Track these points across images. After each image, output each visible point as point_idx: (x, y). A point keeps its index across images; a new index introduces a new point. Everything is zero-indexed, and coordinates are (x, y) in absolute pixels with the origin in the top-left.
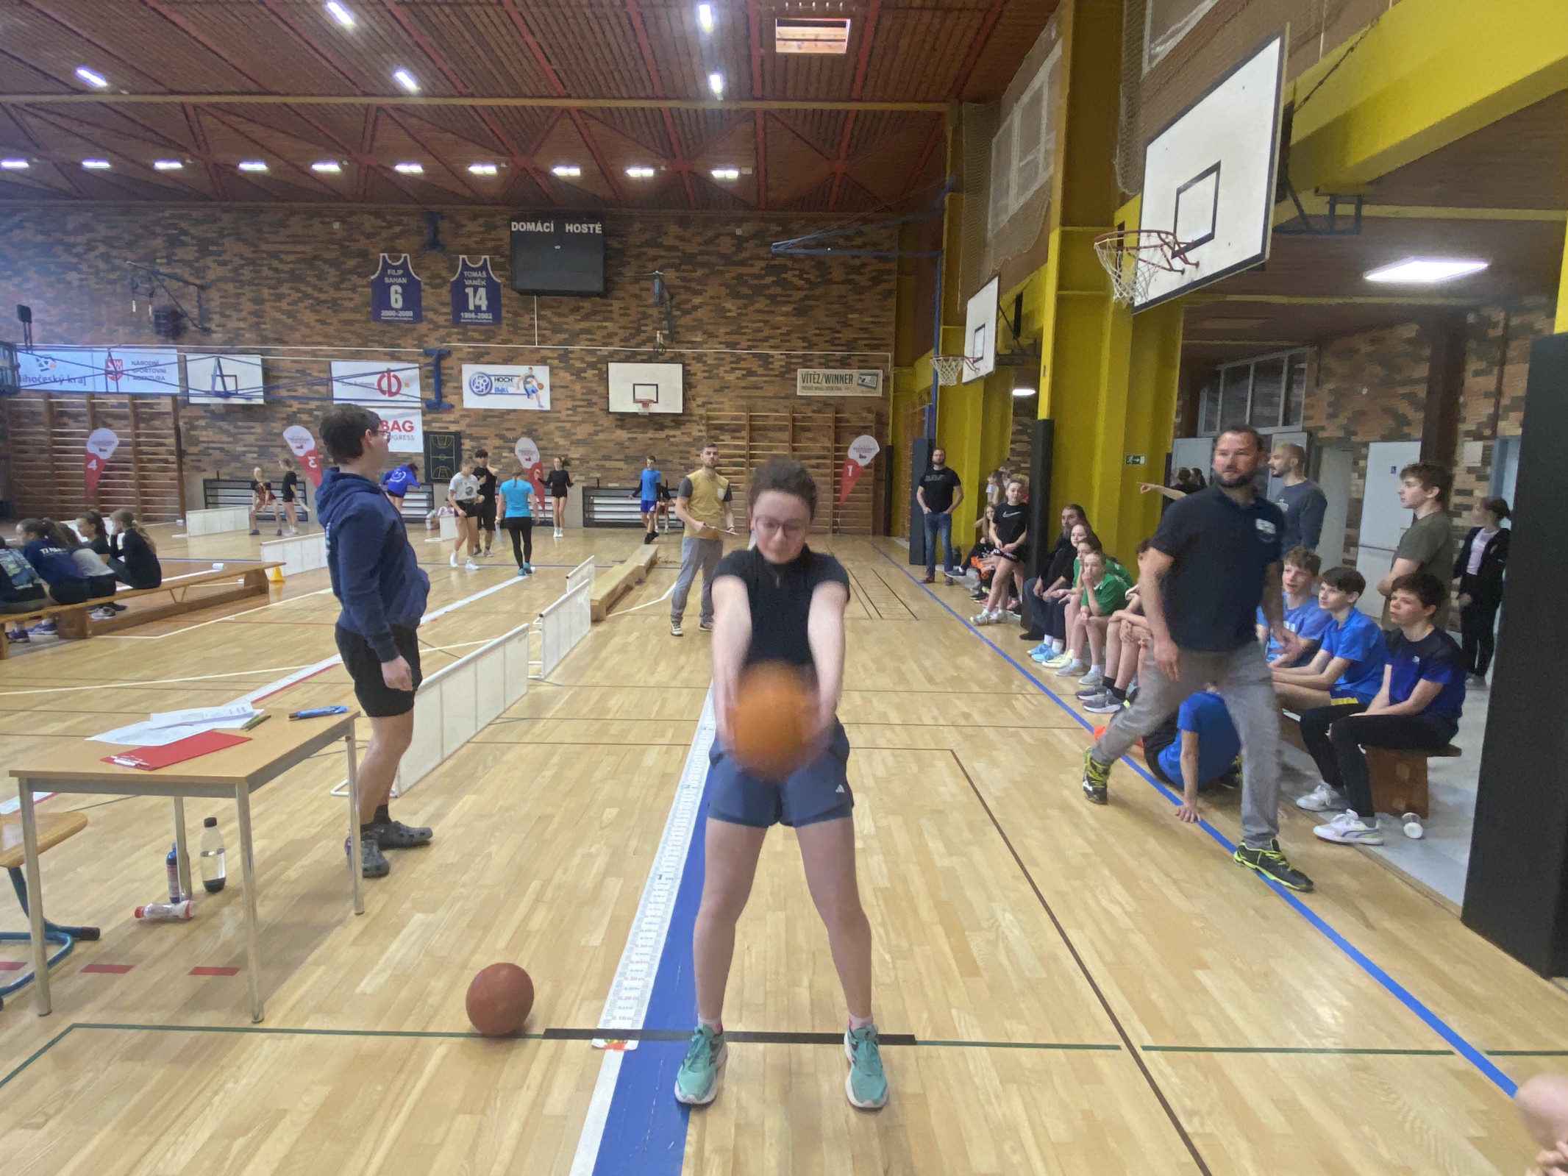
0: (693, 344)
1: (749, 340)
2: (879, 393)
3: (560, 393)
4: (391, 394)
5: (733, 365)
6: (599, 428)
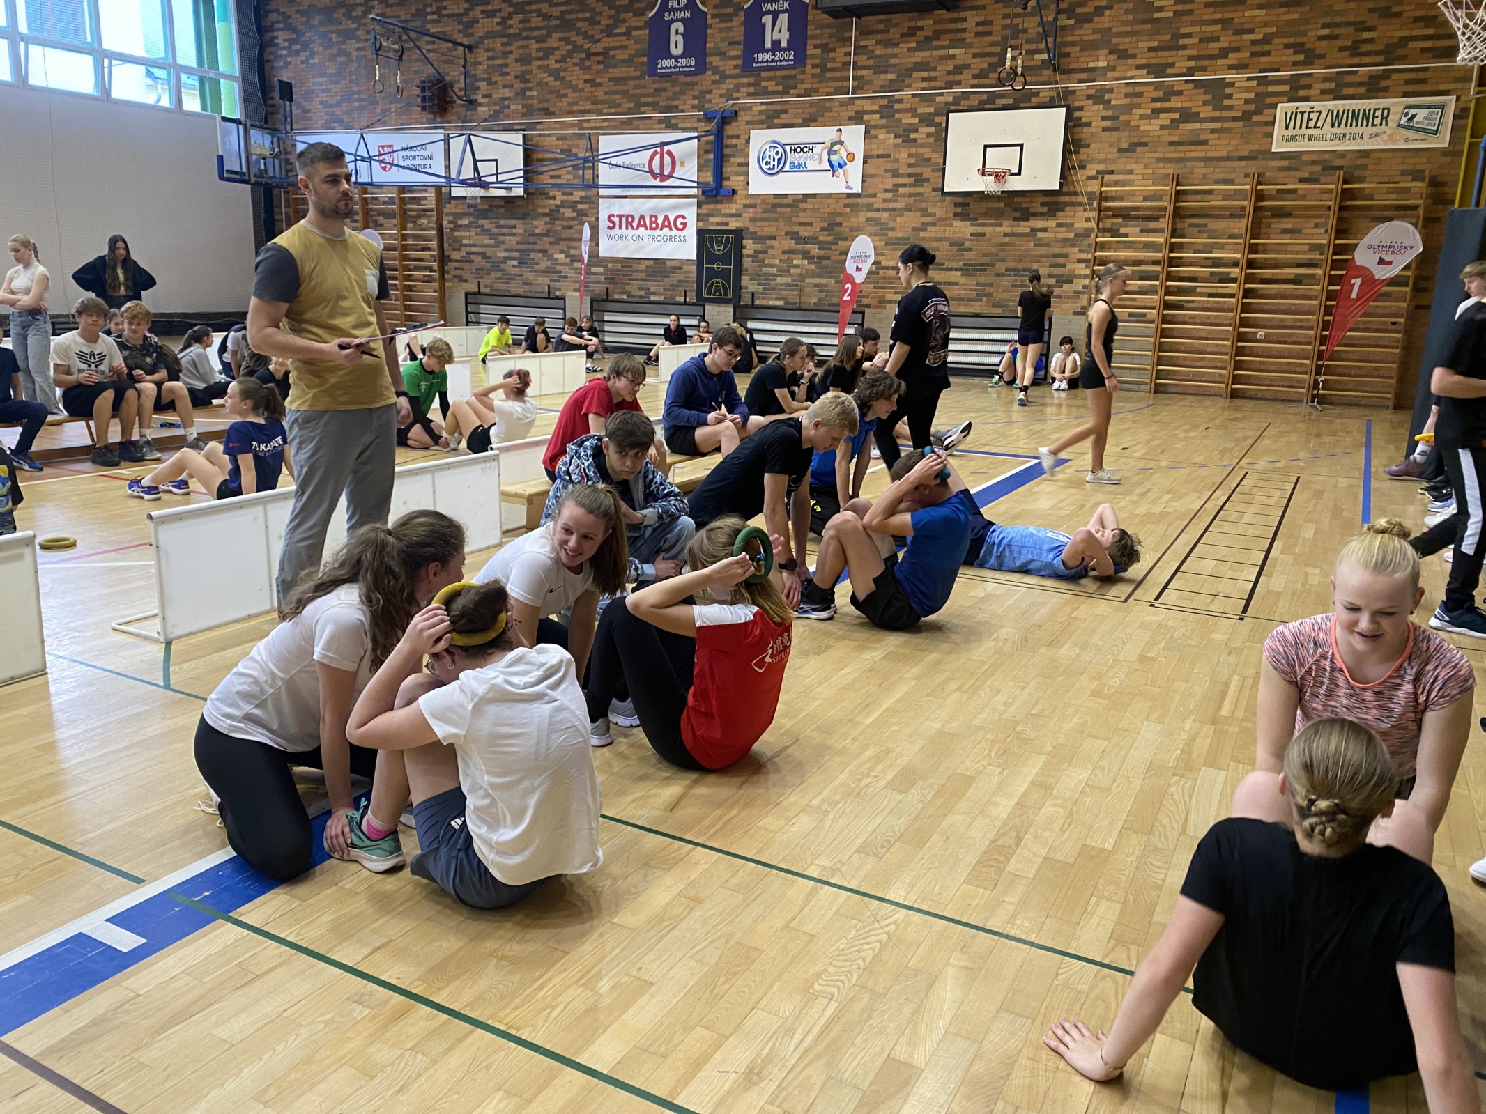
0: (1092, 74)
1: (1190, 58)
2: (1443, 141)
3: (878, 166)
4: (665, 178)
5: (1158, 105)
6: (929, 219)
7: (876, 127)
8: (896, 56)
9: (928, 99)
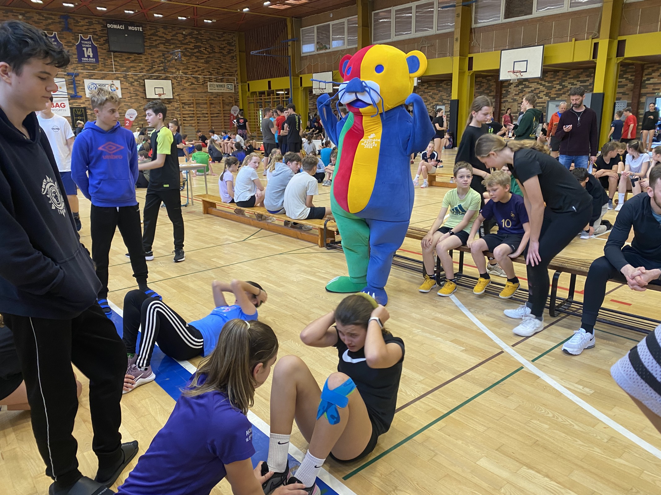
0: (173, 73)
1: (191, 72)
3: (125, 91)
5: (187, 81)
7: (123, 81)
8: (125, 64)
9: (136, 75)
